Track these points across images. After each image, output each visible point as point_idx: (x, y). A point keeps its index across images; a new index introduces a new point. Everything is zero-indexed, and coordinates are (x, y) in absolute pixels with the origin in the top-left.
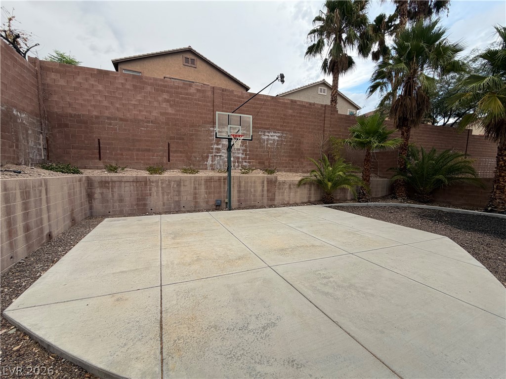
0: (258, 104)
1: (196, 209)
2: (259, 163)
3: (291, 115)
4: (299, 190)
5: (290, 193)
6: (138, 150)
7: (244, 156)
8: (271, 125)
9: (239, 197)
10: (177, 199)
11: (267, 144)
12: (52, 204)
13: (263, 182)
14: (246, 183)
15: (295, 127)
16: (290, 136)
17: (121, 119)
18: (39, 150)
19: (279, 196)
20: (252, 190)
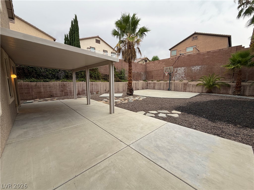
0: (191, 58)
1: (163, 90)
2: (191, 78)
3: (207, 58)
4: (197, 87)
5: (193, 88)
6: (158, 76)
7: (184, 76)
8: (196, 64)
9: (174, 88)
10: (160, 87)
11: (194, 71)
12: (139, 85)
13: (182, 84)
14: (177, 84)
15: (209, 62)
16: (206, 66)
17: (156, 70)
18: (145, 78)
19: (188, 89)
20: (178, 86)
